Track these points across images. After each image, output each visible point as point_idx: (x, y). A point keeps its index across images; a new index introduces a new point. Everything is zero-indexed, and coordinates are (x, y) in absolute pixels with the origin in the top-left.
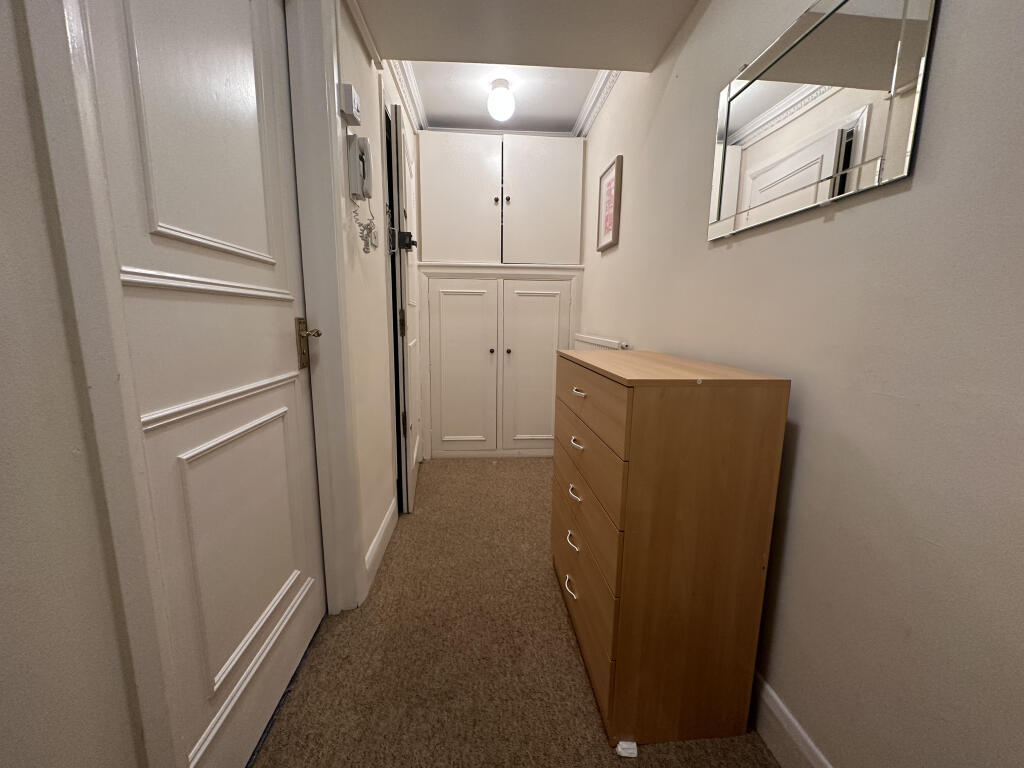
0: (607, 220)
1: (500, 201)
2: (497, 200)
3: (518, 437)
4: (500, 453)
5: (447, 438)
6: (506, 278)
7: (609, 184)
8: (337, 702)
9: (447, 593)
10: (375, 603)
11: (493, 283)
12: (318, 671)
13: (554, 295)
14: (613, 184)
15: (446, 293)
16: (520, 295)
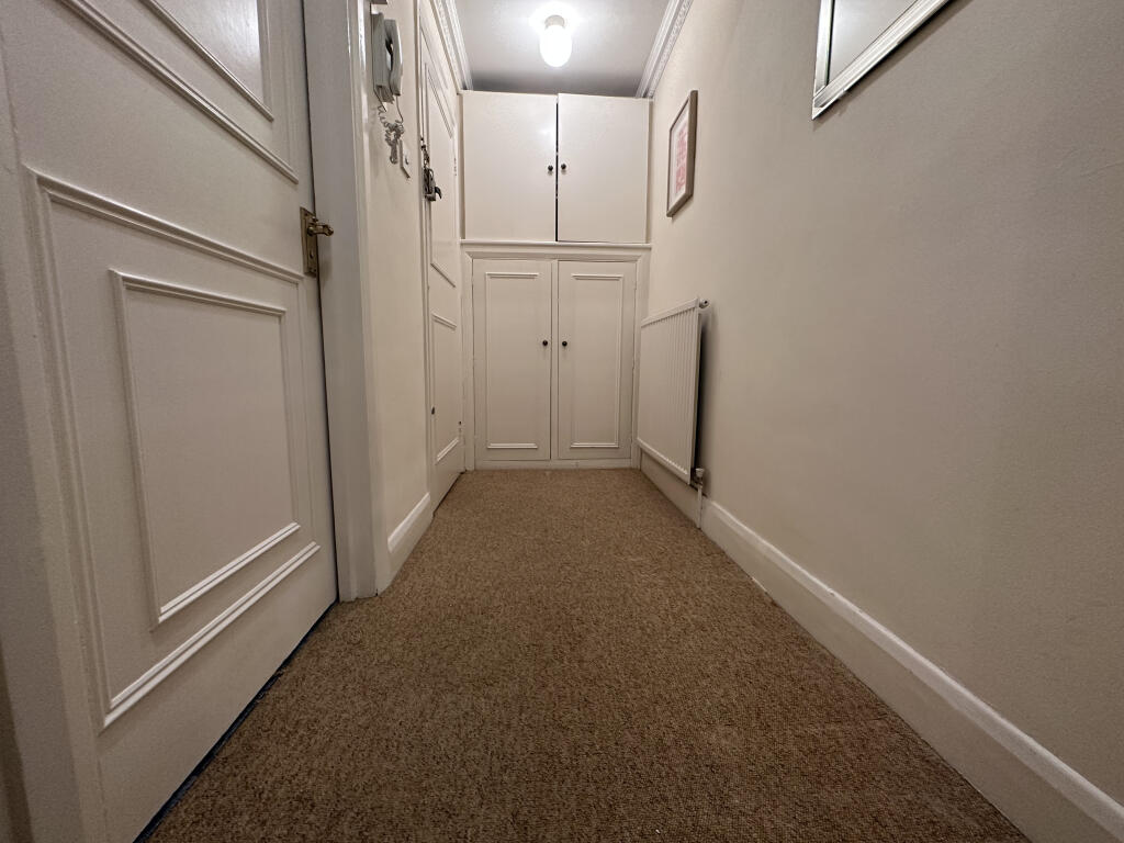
0: (678, 174)
1: (554, 170)
2: (550, 169)
3: (576, 445)
4: (556, 464)
5: (493, 446)
6: (562, 258)
7: (682, 132)
8: (341, 686)
9: (488, 583)
10: (398, 591)
11: (545, 264)
12: (320, 657)
13: (617, 279)
14: (686, 130)
15: (492, 276)
16: (578, 278)
